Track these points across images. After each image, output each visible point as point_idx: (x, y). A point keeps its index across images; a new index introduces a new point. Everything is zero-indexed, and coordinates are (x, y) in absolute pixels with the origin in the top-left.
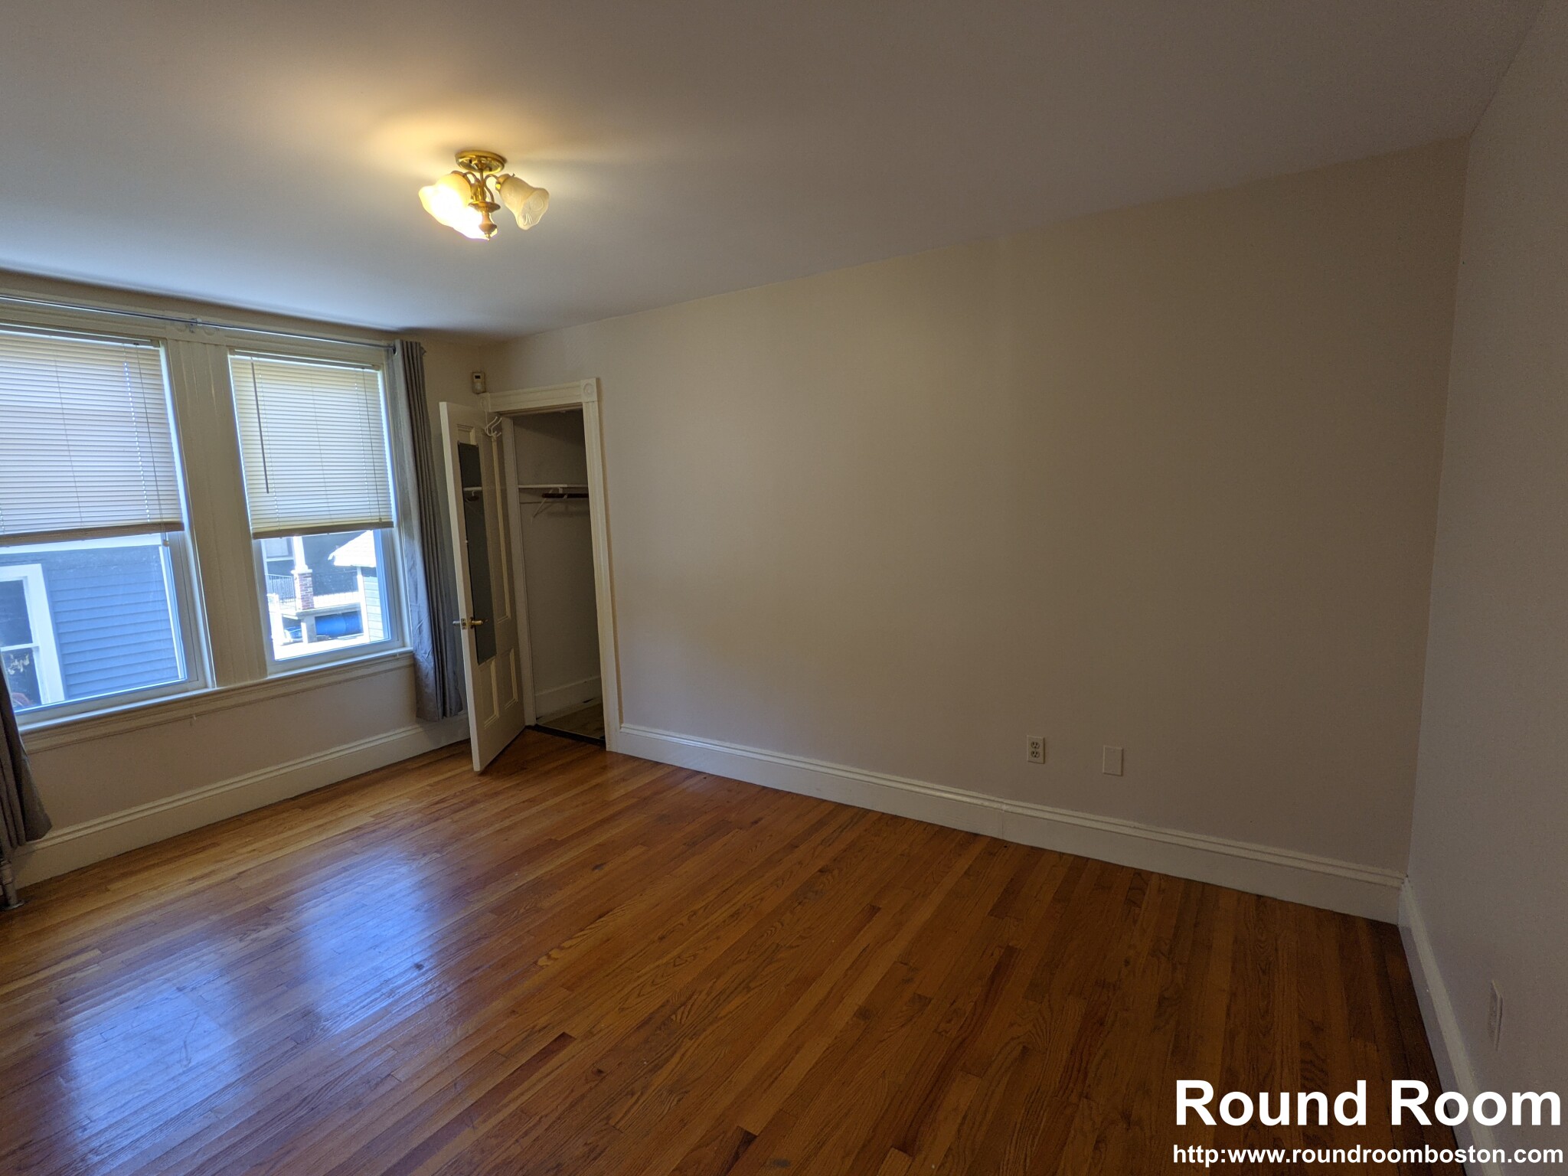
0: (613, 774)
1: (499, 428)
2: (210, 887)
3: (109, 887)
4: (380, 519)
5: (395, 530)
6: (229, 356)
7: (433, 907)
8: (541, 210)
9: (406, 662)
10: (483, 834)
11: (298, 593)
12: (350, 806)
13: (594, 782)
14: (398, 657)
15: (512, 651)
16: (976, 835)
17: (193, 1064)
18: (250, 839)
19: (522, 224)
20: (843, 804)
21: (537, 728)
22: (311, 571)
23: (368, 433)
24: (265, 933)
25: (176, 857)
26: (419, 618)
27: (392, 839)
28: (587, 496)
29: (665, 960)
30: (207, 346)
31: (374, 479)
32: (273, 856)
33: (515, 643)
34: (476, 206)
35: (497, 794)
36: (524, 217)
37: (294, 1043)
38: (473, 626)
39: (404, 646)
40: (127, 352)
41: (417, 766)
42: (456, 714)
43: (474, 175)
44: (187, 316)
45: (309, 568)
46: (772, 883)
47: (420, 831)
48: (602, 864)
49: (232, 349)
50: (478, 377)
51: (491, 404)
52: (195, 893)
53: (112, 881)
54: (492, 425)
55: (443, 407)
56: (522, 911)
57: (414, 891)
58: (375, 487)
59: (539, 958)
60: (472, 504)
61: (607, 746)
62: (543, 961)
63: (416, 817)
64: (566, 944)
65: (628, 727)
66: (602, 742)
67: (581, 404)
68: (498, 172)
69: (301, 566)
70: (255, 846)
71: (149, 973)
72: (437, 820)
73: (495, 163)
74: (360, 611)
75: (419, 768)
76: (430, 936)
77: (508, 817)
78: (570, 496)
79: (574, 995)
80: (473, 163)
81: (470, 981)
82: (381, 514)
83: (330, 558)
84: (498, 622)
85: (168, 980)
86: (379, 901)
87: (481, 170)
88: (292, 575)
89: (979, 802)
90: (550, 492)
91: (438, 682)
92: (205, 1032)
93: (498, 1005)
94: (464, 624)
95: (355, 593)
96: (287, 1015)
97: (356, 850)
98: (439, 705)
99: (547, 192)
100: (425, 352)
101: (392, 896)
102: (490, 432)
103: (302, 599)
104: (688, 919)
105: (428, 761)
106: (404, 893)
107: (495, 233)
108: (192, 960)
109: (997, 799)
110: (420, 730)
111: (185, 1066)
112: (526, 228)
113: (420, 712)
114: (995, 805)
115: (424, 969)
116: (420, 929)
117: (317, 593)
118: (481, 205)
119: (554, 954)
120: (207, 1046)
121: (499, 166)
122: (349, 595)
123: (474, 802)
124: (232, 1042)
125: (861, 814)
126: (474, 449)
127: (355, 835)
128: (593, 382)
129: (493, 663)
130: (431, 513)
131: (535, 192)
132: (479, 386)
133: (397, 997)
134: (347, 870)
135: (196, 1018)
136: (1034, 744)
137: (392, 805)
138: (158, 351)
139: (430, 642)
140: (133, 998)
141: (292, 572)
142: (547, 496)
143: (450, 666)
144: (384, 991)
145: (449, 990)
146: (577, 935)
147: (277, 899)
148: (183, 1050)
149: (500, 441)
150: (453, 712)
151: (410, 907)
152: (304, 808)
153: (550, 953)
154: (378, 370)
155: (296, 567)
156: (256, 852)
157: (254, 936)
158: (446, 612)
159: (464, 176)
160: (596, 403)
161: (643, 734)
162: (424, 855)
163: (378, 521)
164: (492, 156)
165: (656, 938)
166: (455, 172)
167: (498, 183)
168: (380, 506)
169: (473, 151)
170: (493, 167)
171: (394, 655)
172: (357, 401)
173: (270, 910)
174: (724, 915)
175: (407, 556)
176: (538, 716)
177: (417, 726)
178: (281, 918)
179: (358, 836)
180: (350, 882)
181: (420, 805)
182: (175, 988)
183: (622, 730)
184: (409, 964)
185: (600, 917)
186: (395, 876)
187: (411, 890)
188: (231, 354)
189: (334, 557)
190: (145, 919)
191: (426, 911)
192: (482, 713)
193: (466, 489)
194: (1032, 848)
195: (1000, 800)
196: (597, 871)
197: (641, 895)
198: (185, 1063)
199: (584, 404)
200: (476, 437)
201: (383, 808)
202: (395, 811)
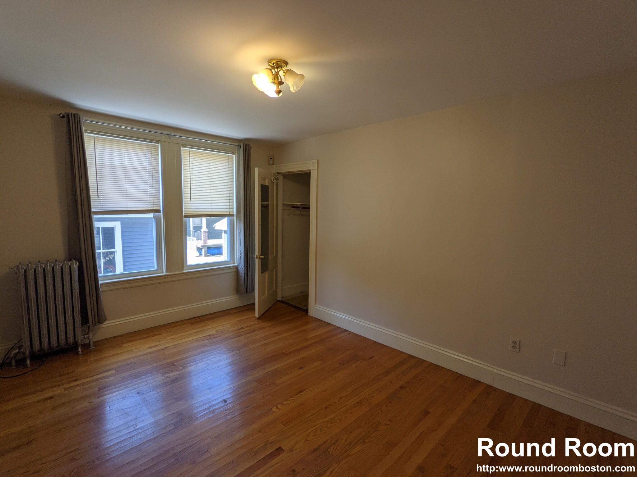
0: (310, 326)
1: (277, 179)
2: (155, 351)
3: (122, 345)
4: (230, 213)
5: (235, 217)
6: (182, 148)
7: (233, 375)
8: (301, 84)
9: (234, 270)
10: (256, 345)
11: (203, 238)
12: (208, 325)
13: (302, 329)
14: (232, 267)
15: (275, 269)
16: (479, 382)
17: (138, 427)
18: (172, 333)
19: (292, 90)
20: (412, 355)
21: (282, 301)
22: (207, 230)
23: (228, 179)
24: (171, 374)
25: (146, 337)
26: (241, 253)
27: (221, 342)
28: (309, 208)
29: (327, 419)
30: (175, 144)
31: (229, 197)
32: (178, 342)
33: (276, 266)
34: (274, 83)
35: (264, 328)
36: (294, 87)
37: (174, 427)
38: (260, 258)
39: (234, 263)
40: (148, 146)
41: (234, 312)
42: (251, 293)
43: (274, 70)
44: (169, 133)
45: (207, 229)
46: (377, 390)
47: (233, 340)
48: (302, 367)
49: (183, 145)
50: (271, 158)
51: (275, 169)
52: (150, 353)
53: (123, 343)
54: (275, 178)
55: (256, 169)
56: (268, 383)
57: (227, 366)
58: (229, 200)
59: (273, 407)
60: (264, 209)
61: (309, 313)
62: (274, 409)
63: (231, 334)
64: (285, 403)
65: (318, 307)
66: (307, 311)
67: (310, 170)
68: (284, 68)
69: (204, 229)
70: (172, 337)
71: (129, 384)
72: (240, 336)
73: (283, 64)
74: (222, 247)
75: (234, 313)
76: (230, 388)
77: (267, 339)
78: (303, 208)
79: (286, 428)
80: (275, 64)
81: (244, 412)
82: (230, 211)
83: (214, 226)
84: (270, 257)
85: (135, 388)
86: (214, 369)
87: (278, 68)
88: (201, 231)
89: (482, 366)
90: (295, 206)
91: (245, 279)
92: (144, 414)
93: (255, 426)
94: (257, 257)
95: (221, 239)
96: (174, 413)
97: (208, 345)
98: (245, 288)
99: (304, 76)
100: (252, 148)
101: (219, 367)
102: (274, 181)
103: (204, 240)
104: (338, 400)
105: (239, 311)
106: (224, 367)
107: (281, 94)
108: (144, 381)
109: (492, 366)
110: (237, 297)
111: (135, 428)
112: (294, 92)
113: (238, 291)
114: (490, 369)
115: (227, 403)
116: (228, 384)
117: (209, 239)
118: (277, 82)
119: (279, 406)
120: (143, 421)
121: (285, 66)
122: (219, 240)
123: (254, 331)
124: (153, 421)
125: (421, 362)
126: (267, 187)
127: (208, 338)
128: (316, 161)
129: (267, 273)
130: (249, 212)
131: (299, 76)
132: (271, 162)
133: (215, 414)
134: (204, 353)
135: (142, 407)
136: (514, 342)
137: (224, 327)
138: (158, 145)
139: (244, 263)
140: (122, 394)
141: (201, 230)
142: (293, 207)
143: (250, 272)
144: (210, 410)
145: (236, 415)
146: (289, 399)
147: (177, 361)
148: (135, 421)
149: (277, 184)
150: (250, 292)
151: (225, 373)
152: (192, 324)
153: (278, 406)
154: (234, 155)
155: (203, 229)
156: (173, 340)
157: (167, 375)
158: (251, 251)
159: (270, 70)
160: (316, 170)
161: (324, 310)
162: (233, 351)
163: (229, 213)
164: (283, 61)
165: (324, 407)
166: (267, 68)
167: (284, 72)
168: (230, 208)
169: (275, 59)
170: (282, 66)
171: (230, 267)
172: (225, 166)
173: (174, 365)
174: (355, 401)
175: (238, 228)
176: (283, 297)
177: (236, 296)
178: (178, 369)
179: (210, 339)
180: (204, 358)
181: (233, 329)
182: (136, 392)
183: (316, 307)
184: (221, 400)
185: (300, 392)
186: (221, 358)
187: (226, 366)
188: (183, 147)
189: (215, 226)
190: (133, 361)
191: (230, 376)
192: (261, 293)
193: (263, 203)
194: (510, 394)
195: (493, 367)
196: (300, 370)
197: (318, 385)
198: (135, 426)
199: (311, 170)
200: (268, 183)
201: (220, 328)
202: (224, 330)
